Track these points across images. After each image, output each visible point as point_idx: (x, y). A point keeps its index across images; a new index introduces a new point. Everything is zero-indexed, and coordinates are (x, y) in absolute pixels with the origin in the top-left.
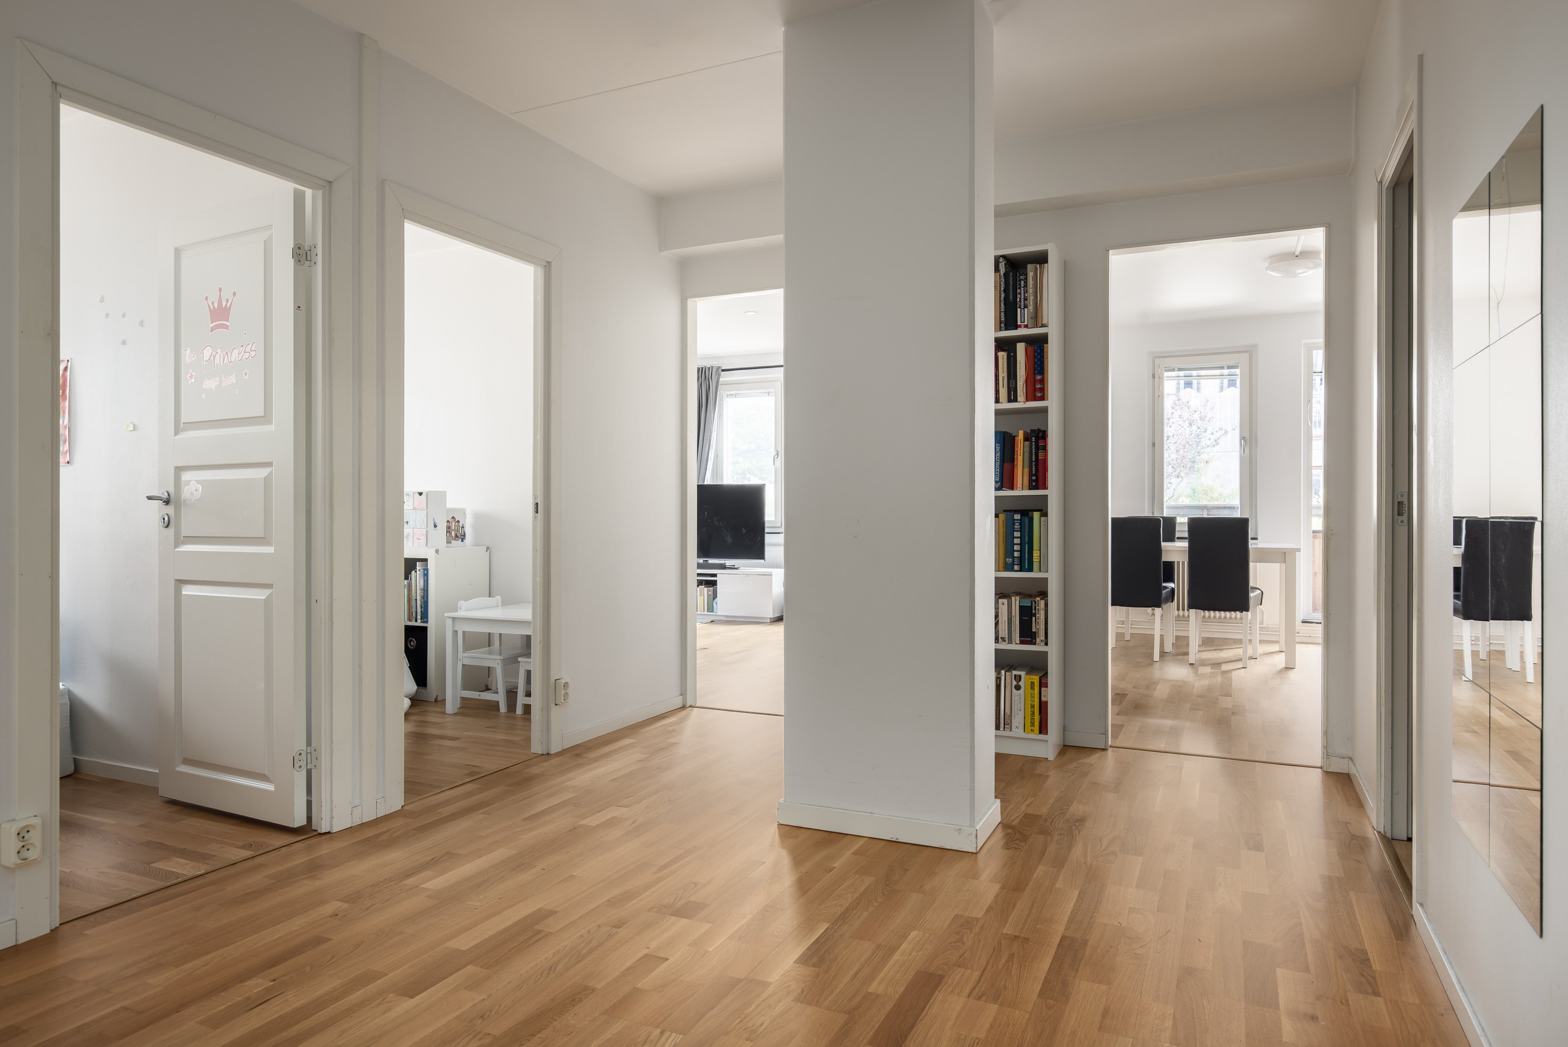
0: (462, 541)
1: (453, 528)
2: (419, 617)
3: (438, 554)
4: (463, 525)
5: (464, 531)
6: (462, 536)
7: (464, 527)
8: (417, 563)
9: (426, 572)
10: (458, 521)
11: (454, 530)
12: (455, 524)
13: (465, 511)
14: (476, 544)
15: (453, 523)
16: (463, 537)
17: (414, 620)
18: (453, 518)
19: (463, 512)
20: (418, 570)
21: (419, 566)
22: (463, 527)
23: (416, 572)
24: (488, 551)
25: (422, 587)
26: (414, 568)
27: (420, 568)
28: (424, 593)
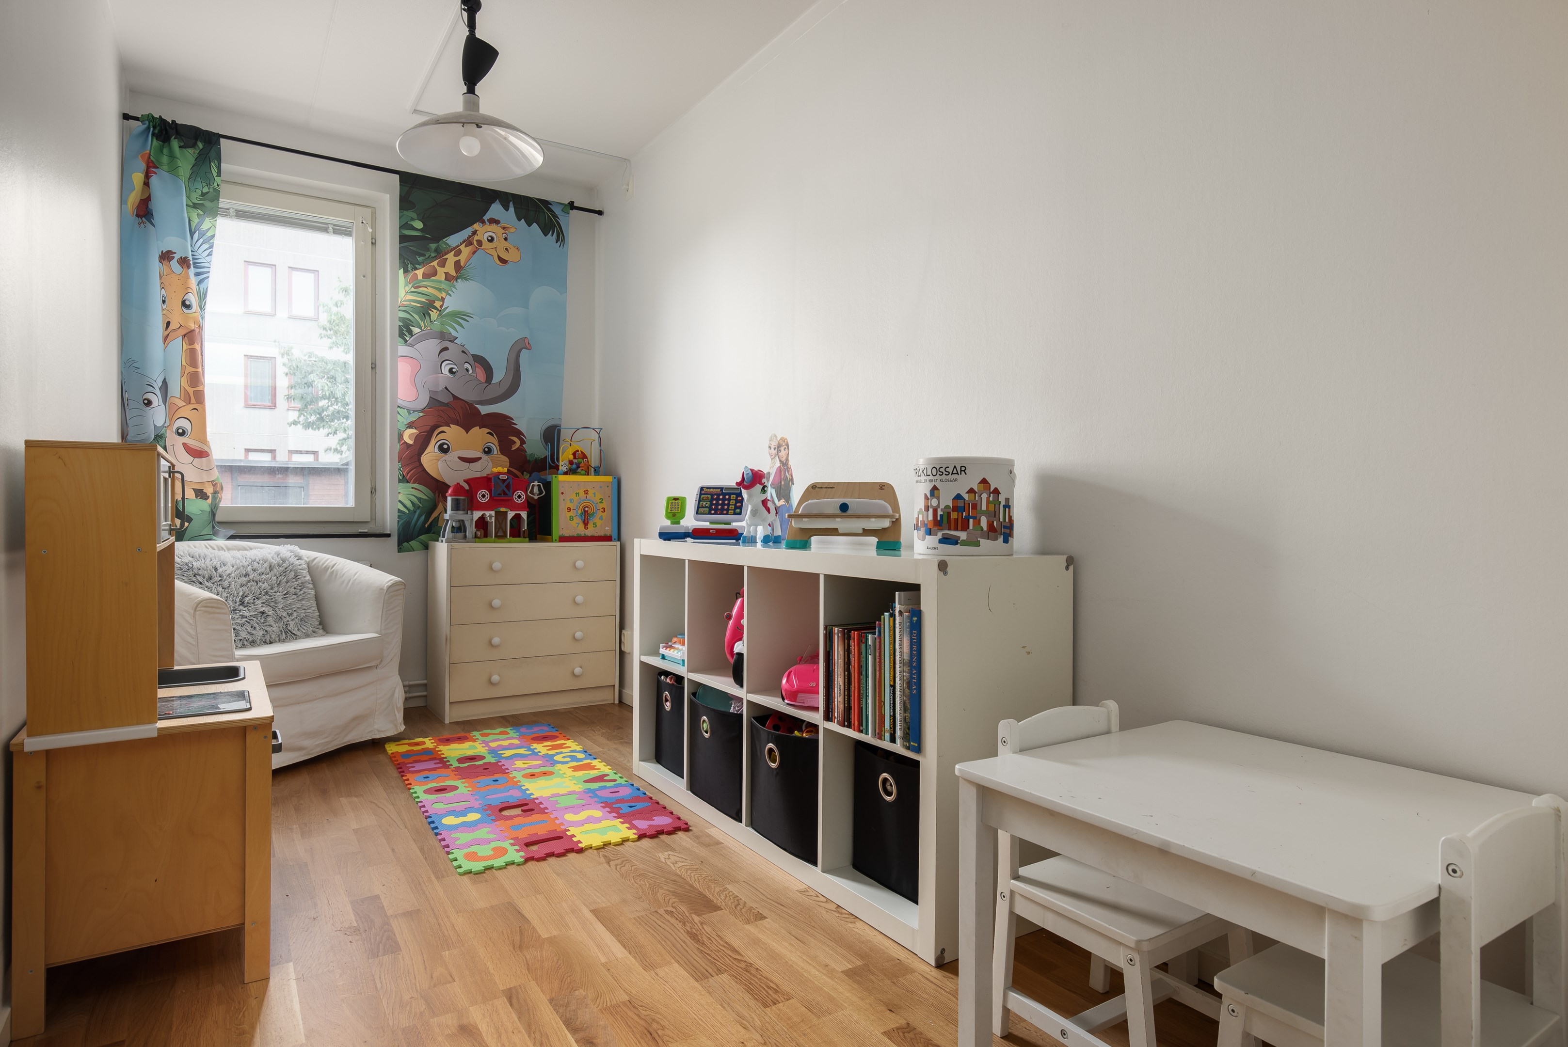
0: (1006, 541)
1: (984, 508)
2: (899, 733)
3: (945, 573)
4: (1007, 500)
5: (1010, 517)
6: (1005, 527)
7: (1009, 507)
8: (897, 593)
9: (915, 619)
10: (996, 492)
11: (987, 513)
12: (988, 499)
13: (1013, 466)
14: (1044, 550)
15: (984, 496)
16: (1008, 531)
17: (887, 735)
18: (984, 481)
19: (1007, 467)
20: (897, 614)
21: (900, 604)
22: (1007, 506)
23: (893, 615)
24: (1071, 568)
25: (906, 657)
26: (889, 605)
27: (903, 608)
28: (911, 674)
